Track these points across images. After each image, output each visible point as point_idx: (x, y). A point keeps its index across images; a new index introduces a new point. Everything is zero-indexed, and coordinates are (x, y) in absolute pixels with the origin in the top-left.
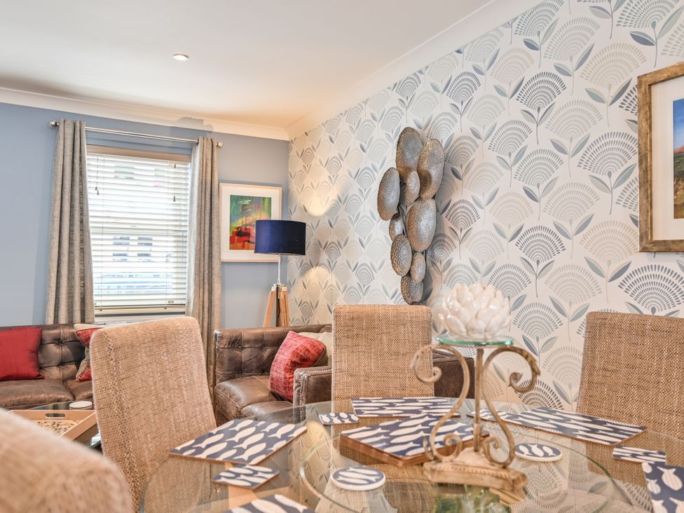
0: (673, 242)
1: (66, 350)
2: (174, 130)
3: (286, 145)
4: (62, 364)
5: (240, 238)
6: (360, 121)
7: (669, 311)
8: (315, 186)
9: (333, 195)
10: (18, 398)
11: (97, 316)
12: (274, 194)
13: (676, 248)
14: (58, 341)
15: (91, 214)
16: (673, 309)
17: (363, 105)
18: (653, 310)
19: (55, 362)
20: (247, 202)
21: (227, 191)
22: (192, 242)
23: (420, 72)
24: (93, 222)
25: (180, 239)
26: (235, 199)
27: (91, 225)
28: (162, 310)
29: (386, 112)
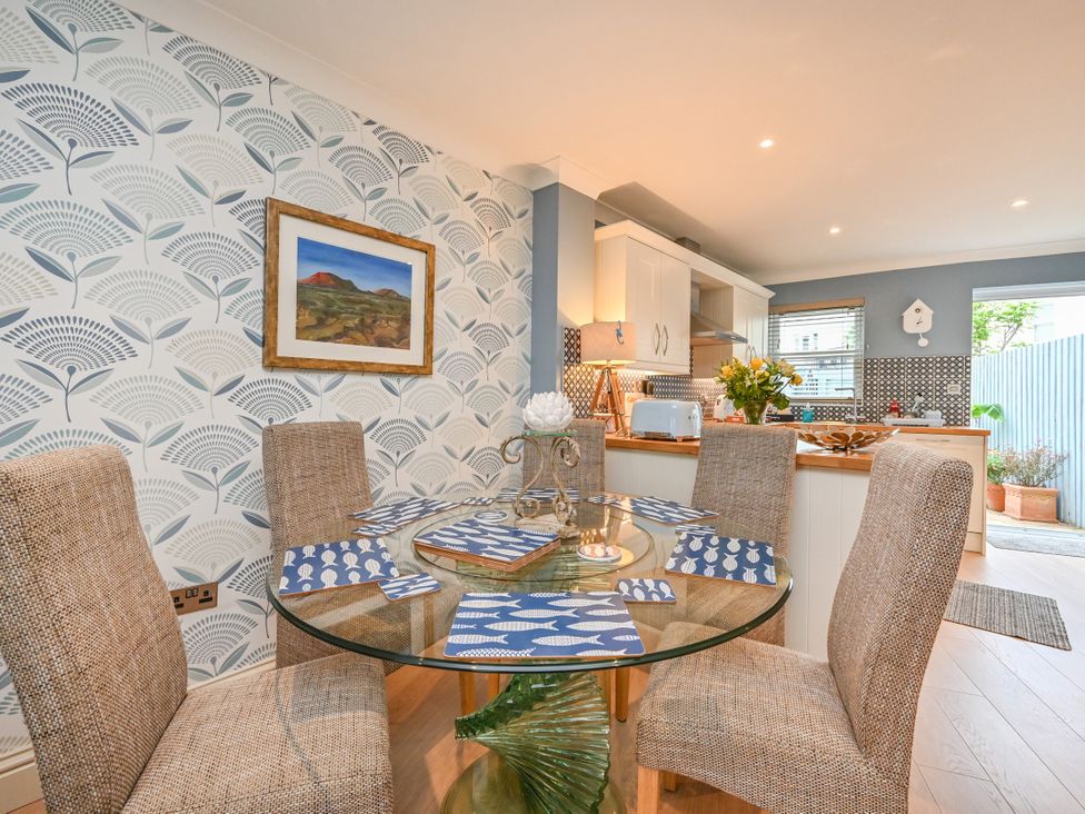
0: (301, 359)
7: (286, 420)
13: (303, 365)
16: (291, 418)
18: (271, 420)
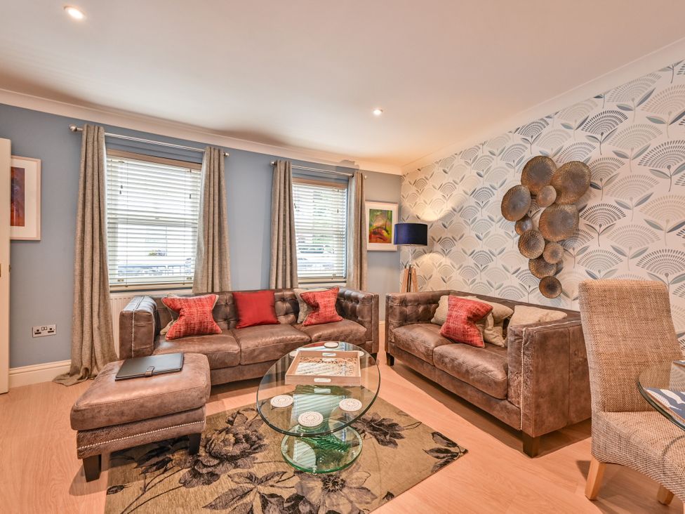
1: (288, 305)
2: (338, 168)
3: (399, 179)
4: (286, 314)
5: (377, 235)
6: (477, 156)
8: (428, 202)
9: (447, 207)
10: (279, 338)
11: (300, 283)
12: (393, 208)
14: (283, 299)
15: (295, 220)
17: (481, 146)
19: (283, 313)
20: (378, 213)
21: (368, 206)
22: (351, 238)
23: (548, 117)
24: (296, 226)
25: (340, 236)
26: (372, 211)
27: (296, 227)
28: (330, 280)
29: (506, 149)
